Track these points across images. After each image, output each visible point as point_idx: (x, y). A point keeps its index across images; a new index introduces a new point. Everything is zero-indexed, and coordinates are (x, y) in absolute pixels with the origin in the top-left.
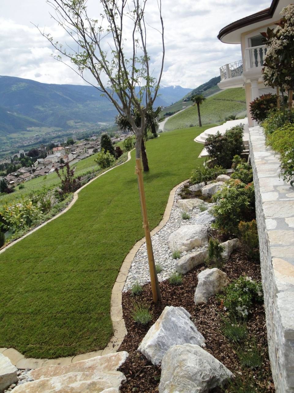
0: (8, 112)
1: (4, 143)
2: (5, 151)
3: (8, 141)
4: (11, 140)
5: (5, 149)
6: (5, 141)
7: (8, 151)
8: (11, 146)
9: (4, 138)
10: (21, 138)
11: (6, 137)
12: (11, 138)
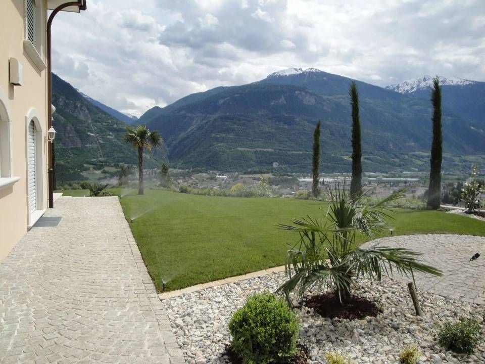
0: (472, 128)
1: (455, 165)
2: (452, 175)
3: (460, 164)
4: (464, 163)
5: (453, 173)
6: (456, 163)
7: (455, 175)
8: (463, 171)
9: (457, 159)
10: (479, 163)
11: (459, 158)
12: (465, 161)
